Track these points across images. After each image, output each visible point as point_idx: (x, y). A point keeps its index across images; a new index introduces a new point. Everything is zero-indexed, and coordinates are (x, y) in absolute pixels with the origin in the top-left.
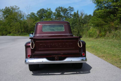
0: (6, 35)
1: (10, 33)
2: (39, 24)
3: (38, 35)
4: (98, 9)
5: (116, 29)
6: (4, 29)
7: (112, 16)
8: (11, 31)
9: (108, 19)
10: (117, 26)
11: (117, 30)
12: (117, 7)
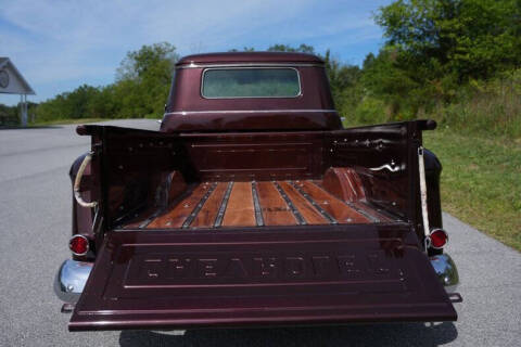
0: (143, 117)
1: (151, 112)
2: (192, 66)
3: (184, 113)
4: (392, 43)
5: (448, 100)
6: (136, 101)
7: (434, 61)
8: (154, 107)
9: (423, 69)
10: (452, 92)
11: (450, 103)
12: (452, 35)
